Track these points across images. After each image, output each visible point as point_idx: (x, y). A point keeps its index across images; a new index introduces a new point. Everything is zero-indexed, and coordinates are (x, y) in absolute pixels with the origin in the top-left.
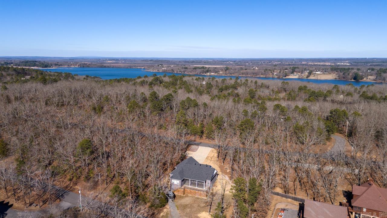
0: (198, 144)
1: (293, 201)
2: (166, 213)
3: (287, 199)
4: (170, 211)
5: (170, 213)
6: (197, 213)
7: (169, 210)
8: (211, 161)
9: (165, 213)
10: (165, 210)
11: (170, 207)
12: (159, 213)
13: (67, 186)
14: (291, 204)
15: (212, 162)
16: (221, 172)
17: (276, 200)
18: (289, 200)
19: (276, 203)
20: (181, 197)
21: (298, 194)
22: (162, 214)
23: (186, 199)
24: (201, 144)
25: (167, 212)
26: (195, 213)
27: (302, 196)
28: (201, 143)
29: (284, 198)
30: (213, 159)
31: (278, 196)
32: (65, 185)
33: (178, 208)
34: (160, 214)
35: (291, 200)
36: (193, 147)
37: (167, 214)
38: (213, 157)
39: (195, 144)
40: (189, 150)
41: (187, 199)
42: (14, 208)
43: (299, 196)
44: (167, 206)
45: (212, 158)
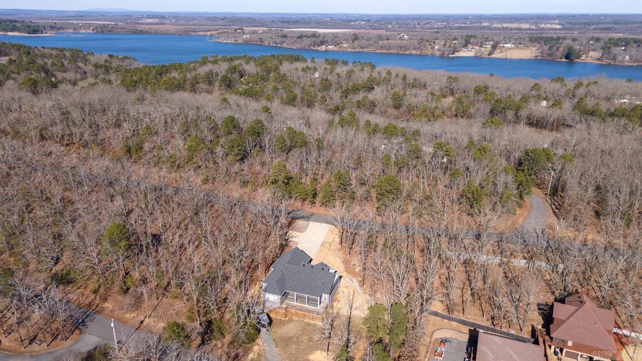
0: (308, 218)
1: (460, 325)
2: (258, 353)
3: (451, 322)
4: (263, 350)
5: (263, 354)
6: (307, 354)
7: (262, 348)
8: (329, 250)
9: (256, 354)
10: (256, 348)
11: (264, 343)
12: (246, 353)
13: (90, 303)
14: (457, 332)
15: (331, 252)
16: (346, 271)
17: (434, 325)
18: (454, 323)
19: (433, 330)
20: (282, 323)
21: (469, 311)
22: (251, 356)
23: (289, 326)
24: (313, 217)
25: (258, 352)
26: (304, 354)
27: (475, 316)
28: (312, 215)
29: (446, 321)
30: (332, 247)
31: (437, 318)
32: (87, 302)
33: (276, 343)
34: (247, 356)
35: (457, 323)
36: (300, 223)
37: (259, 355)
38: (332, 242)
39: (303, 217)
40: (293, 229)
41: (291, 325)
42: (4, 350)
43: (469, 315)
44: (259, 341)
45: (330, 245)
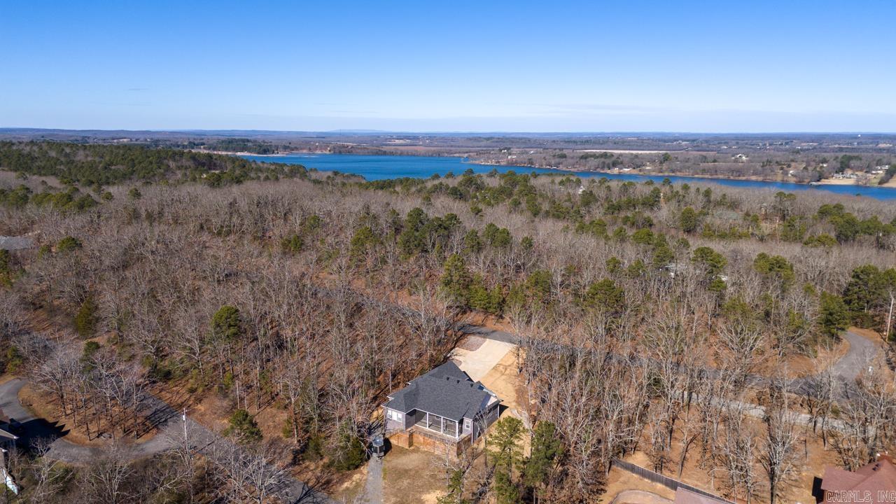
0: (486, 335)
1: (668, 489)
2: (357, 483)
3: (654, 484)
4: (366, 480)
5: (363, 485)
6: (420, 492)
7: (365, 477)
8: (503, 374)
9: (354, 483)
10: (356, 477)
11: (371, 473)
12: (341, 481)
13: (182, 403)
14: (658, 497)
15: (504, 377)
16: (516, 402)
17: (625, 483)
18: (659, 486)
19: (621, 489)
20: (402, 451)
21: (689, 473)
22: (346, 485)
23: (411, 457)
24: (494, 334)
25: (358, 481)
26: (418, 491)
27: (697, 481)
28: (493, 332)
29: (646, 480)
30: (507, 372)
31: (634, 475)
32: (179, 402)
33: (385, 474)
34: (343, 483)
35: (664, 486)
36: (473, 339)
37: (358, 485)
38: (509, 366)
39: (479, 333)
40: (461, 347)
41: (414, 457)
42: (68, 439)
43: (689, 478)
44: (364, 469)
45: (506, 369)
